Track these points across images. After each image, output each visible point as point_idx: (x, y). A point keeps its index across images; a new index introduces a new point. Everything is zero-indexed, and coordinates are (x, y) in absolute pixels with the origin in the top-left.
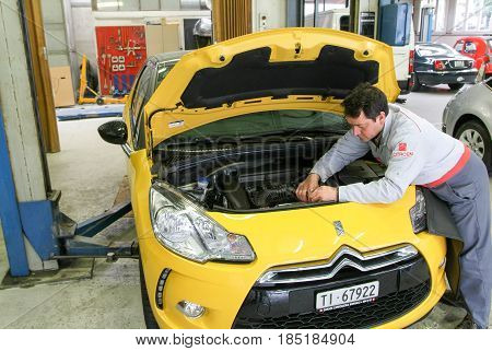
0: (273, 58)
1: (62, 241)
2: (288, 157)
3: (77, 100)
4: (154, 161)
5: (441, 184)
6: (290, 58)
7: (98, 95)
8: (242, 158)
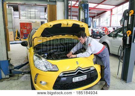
0: (62, 26)
1: (10, 70)
2: (66, 49)
3: (15, 40)
4: (34, 50)
5: (99, 53)
6: (66, 26)
7: (20, 38)
8: (55, 49)
